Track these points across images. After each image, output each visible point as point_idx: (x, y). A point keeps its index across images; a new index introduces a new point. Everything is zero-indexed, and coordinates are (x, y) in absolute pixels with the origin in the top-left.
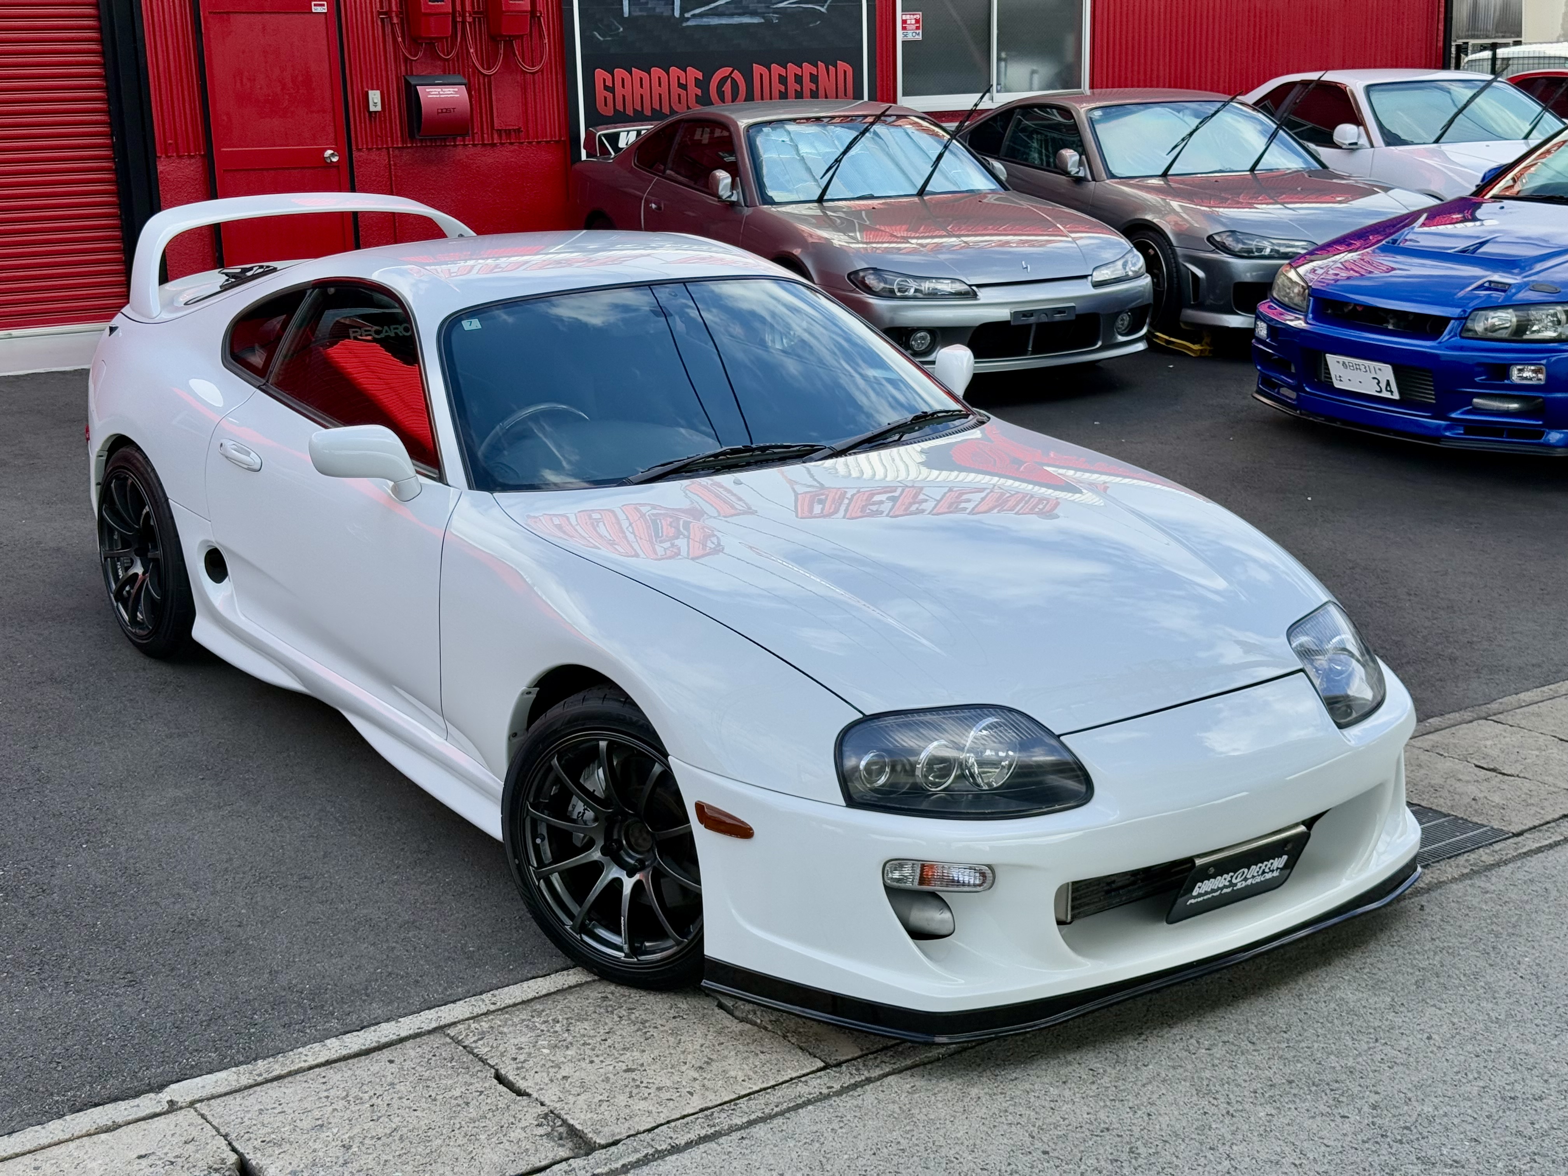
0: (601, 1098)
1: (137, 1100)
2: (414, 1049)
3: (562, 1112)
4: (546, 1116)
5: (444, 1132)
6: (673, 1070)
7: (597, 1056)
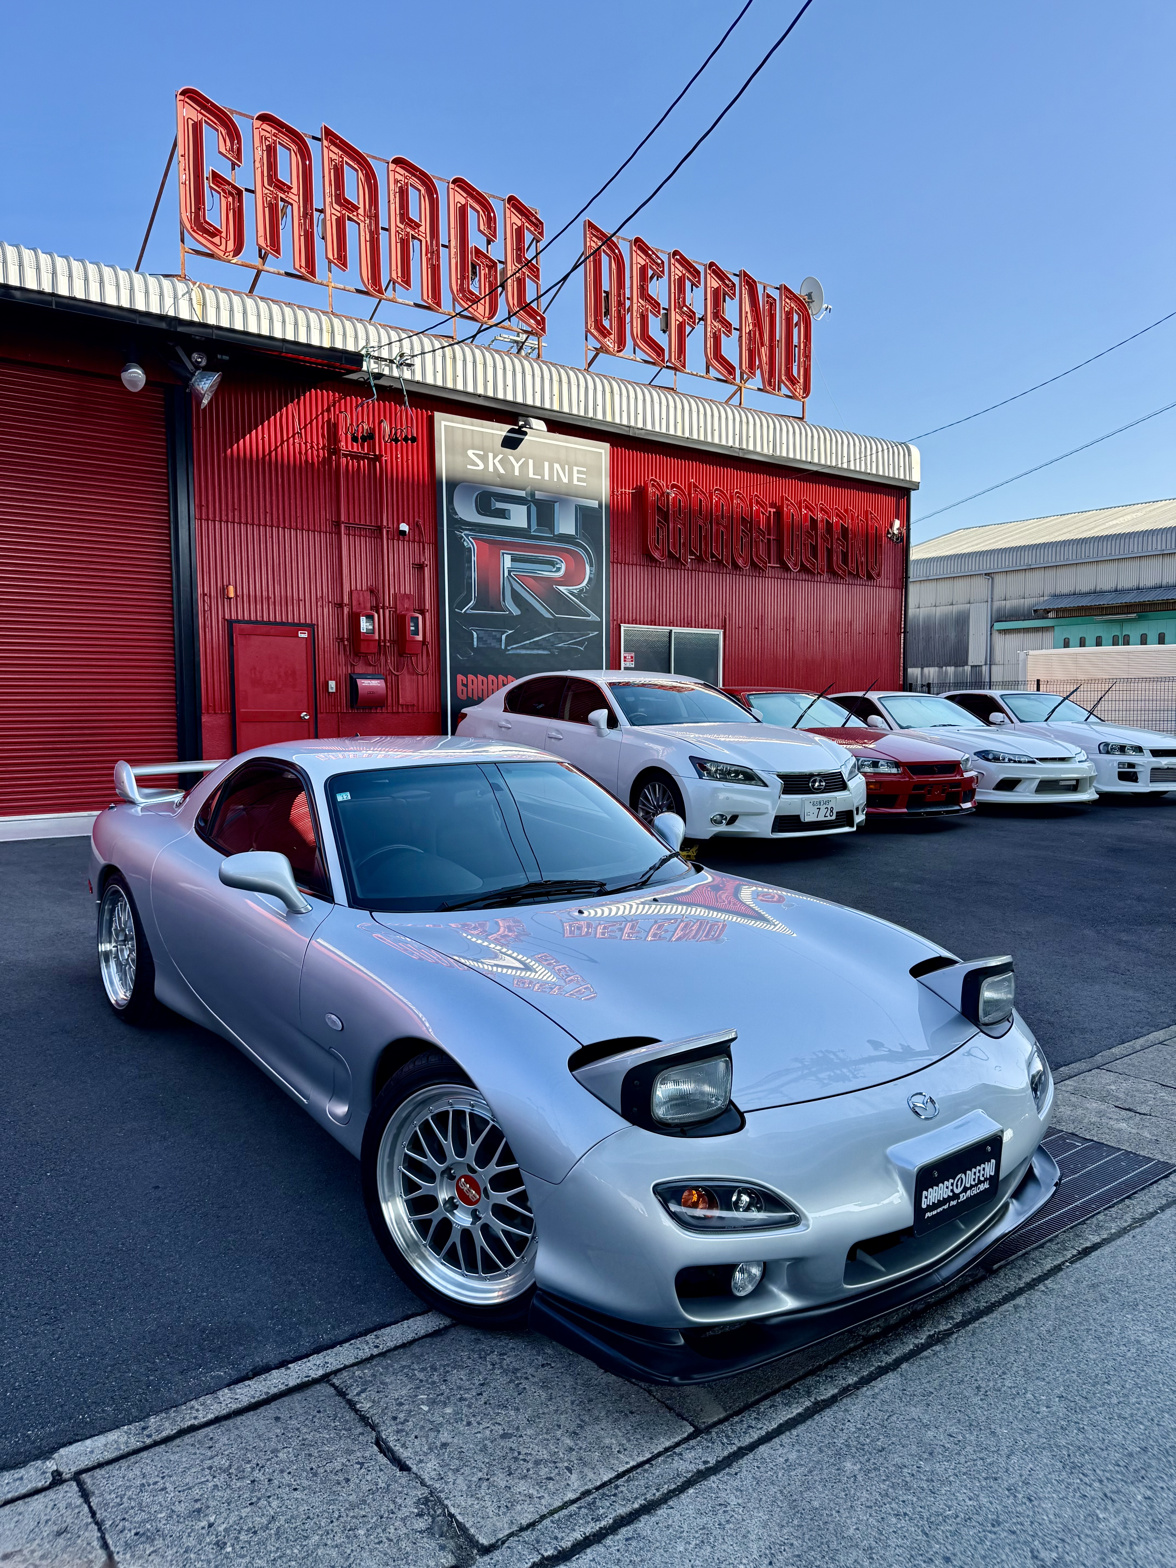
0: (480, 1475)
1: (22, 1471)
2: (300, 1402)
3: (442, 1495)
4: (426, 1501)
5: (323, 1524)
6: (548, 1437)
7: (474, 1416)
